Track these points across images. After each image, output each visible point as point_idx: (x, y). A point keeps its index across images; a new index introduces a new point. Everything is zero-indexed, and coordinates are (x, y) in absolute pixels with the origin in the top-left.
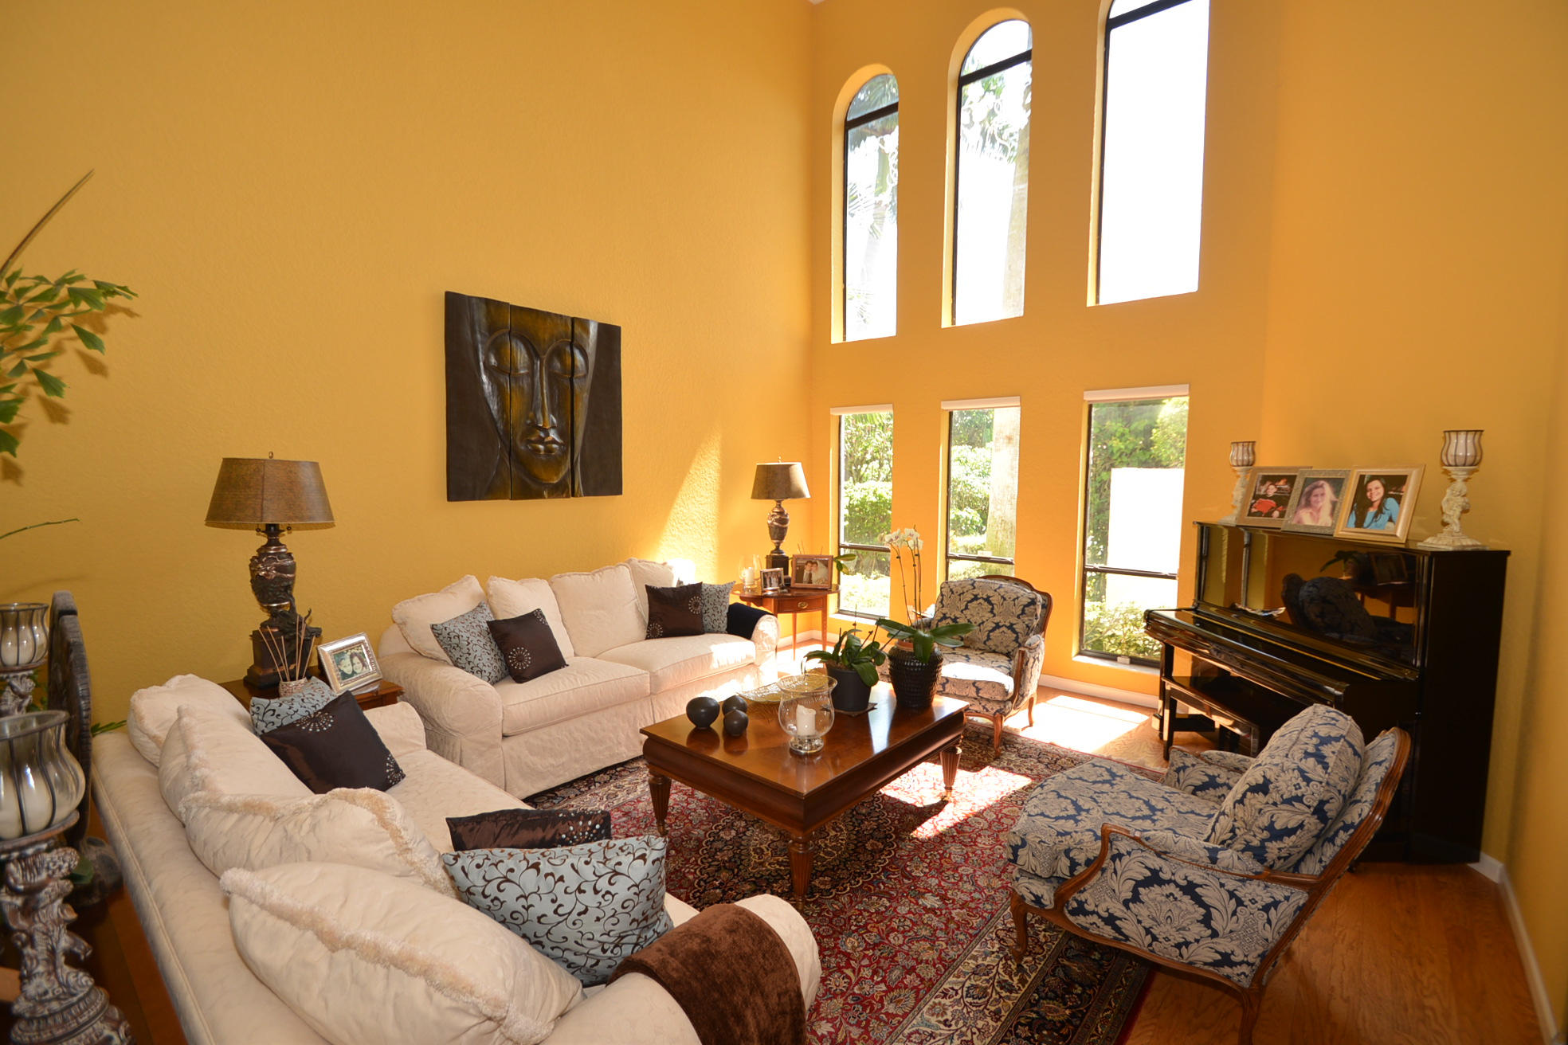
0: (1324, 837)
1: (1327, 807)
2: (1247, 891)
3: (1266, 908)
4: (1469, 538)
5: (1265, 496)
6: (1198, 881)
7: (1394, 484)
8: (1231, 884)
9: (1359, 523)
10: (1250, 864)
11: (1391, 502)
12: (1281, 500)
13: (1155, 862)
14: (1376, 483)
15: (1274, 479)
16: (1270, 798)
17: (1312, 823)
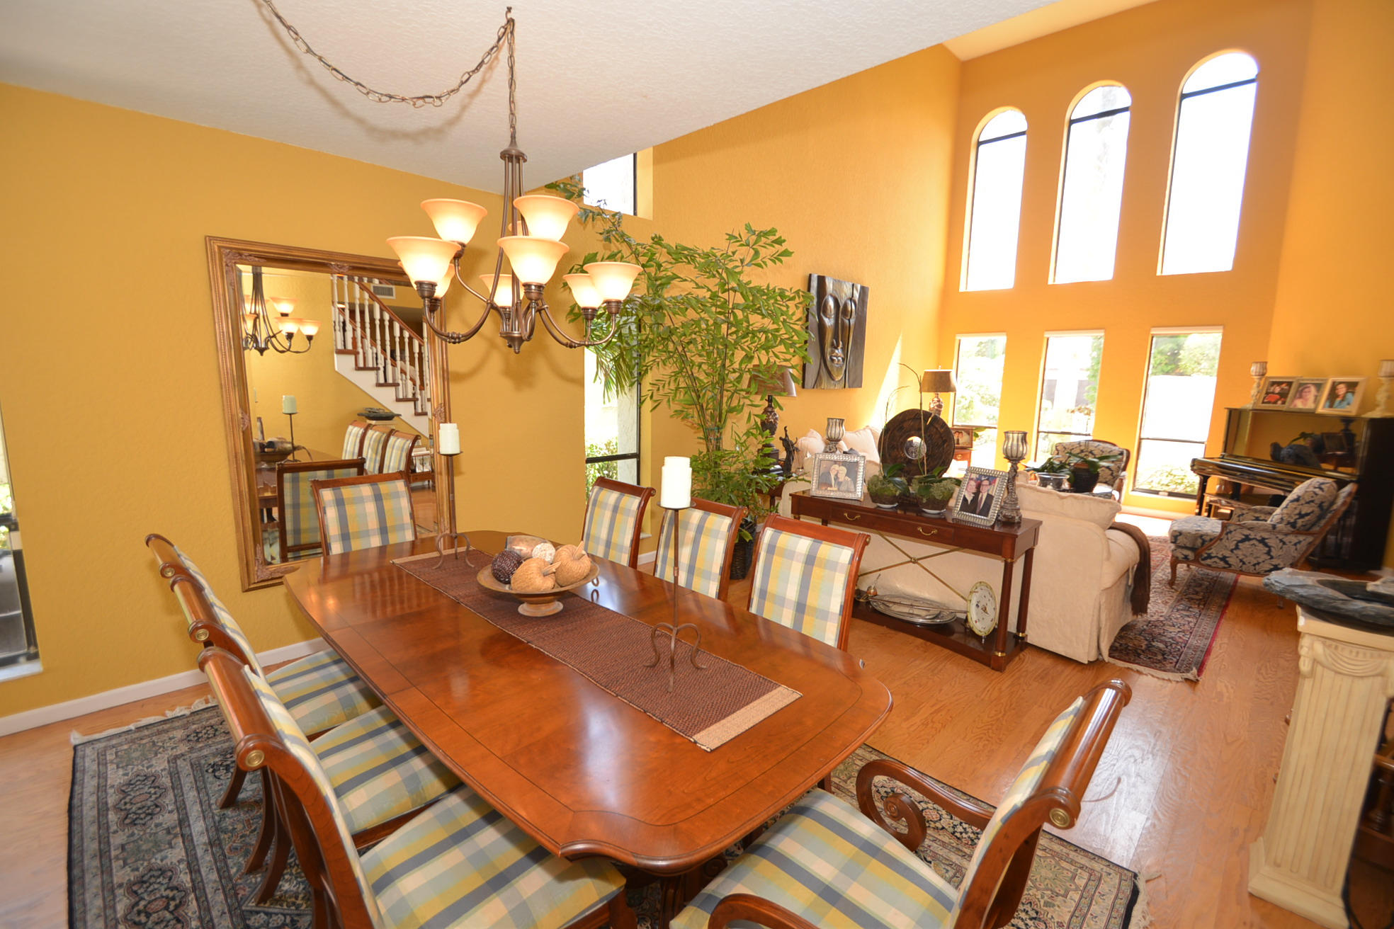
0: (1320, 518)
1: (1324, 504)
2: (1286, 539)
3: (1295, 544)
4: (1389, 398)
5: (1273, 393)
6: (1266, 537)
7: (1352, 386)
8: (1281, 537)
9: (1331, 406)
10: (1289, 528)
11: (1349, 395)
12: (1283, 395)
13: (1247, 532)
14: (1342, 386)
15: (1279, 384)
16: (1300, 503)
17: (1317, 510)
